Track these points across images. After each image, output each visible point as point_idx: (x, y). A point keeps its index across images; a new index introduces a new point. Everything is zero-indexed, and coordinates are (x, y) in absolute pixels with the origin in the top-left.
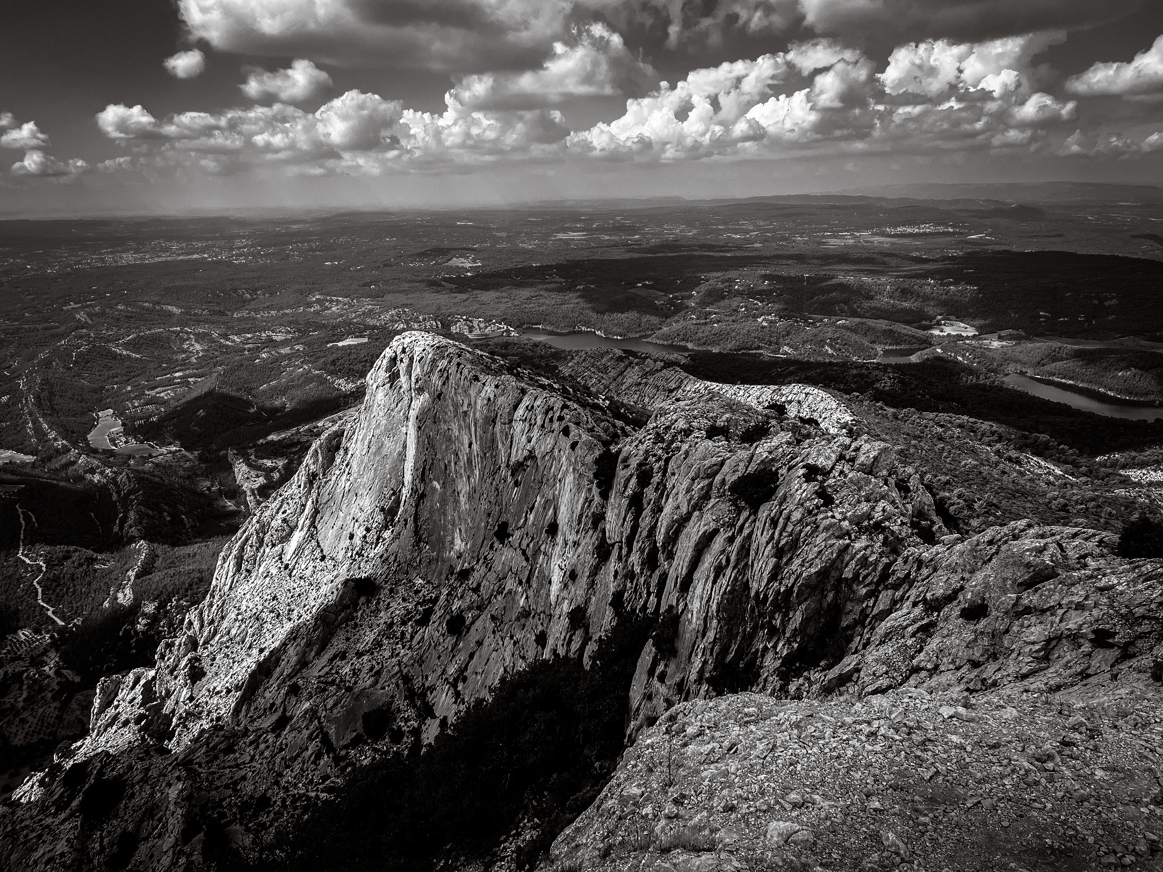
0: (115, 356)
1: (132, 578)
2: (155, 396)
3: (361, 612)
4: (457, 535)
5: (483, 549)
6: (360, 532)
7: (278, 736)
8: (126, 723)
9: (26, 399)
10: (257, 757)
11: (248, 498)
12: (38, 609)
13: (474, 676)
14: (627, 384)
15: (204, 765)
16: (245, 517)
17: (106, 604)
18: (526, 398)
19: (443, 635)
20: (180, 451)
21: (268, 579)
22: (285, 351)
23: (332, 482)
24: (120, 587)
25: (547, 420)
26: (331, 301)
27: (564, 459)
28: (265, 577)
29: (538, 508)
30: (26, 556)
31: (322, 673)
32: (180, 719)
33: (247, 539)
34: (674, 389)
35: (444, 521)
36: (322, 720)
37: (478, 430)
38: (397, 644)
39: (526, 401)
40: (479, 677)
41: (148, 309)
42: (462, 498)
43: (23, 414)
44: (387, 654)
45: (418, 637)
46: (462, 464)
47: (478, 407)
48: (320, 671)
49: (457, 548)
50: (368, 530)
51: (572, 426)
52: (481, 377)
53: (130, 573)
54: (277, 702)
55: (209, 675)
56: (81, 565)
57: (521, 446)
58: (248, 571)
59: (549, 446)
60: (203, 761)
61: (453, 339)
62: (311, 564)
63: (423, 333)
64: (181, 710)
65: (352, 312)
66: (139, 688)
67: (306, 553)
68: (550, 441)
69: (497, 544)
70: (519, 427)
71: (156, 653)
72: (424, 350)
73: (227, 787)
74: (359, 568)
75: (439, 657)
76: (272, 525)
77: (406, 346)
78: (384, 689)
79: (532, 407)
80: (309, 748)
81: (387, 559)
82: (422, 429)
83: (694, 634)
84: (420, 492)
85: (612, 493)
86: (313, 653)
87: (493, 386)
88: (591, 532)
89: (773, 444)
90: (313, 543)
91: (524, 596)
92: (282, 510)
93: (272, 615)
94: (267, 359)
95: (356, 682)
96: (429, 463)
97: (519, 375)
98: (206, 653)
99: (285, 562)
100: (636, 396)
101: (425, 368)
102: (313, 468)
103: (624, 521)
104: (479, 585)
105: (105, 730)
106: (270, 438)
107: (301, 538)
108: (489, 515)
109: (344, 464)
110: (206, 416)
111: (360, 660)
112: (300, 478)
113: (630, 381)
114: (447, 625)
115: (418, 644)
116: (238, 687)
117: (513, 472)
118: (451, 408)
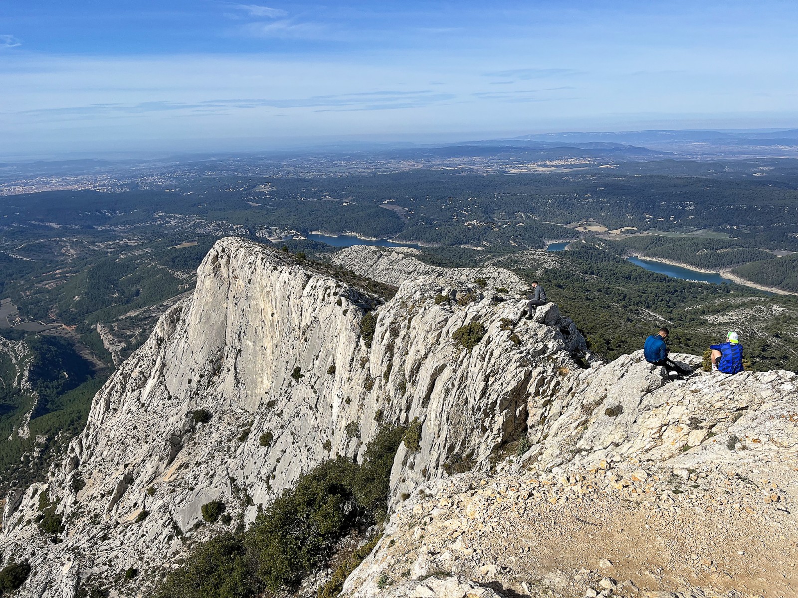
0: (11, 260)
1: (29, 419)
2: (42, 288)
3: (199, 434)
4: (265, 378)
5: (284, 386)
6: (196, 378)
7: (140, 526)
8: (29, 522)
10: (125, 541)
11: (113, 358)
13: (281, 474)
14: (380, 270)
15: (86, 550)
16: (111, 372)
17: (10, 438)
19: (258, 447)
20: (61, 326)
21: (129, 414)
22: (137, 253)
23: (175, 344)
24: (20, 426)
25: (326, 295)
26: (170, 217)
27: (338, 321)
28: (127, 414)
29: (322, 357)
31: (171, 479)
32: (68, 518)
33: (113, 387)
34: (411, 272)
35: (256, 368)
36: (172, 512)
37: (278, 304)
38: (225, 455)
39: (311, 282)
40: (284, 475)
41: (34, 225)
42: (267, 352)
44: (218, 463)
45: (240, 450)
46: (267, 328)
47: (277, 288)
48: (170, 477)
49: (265, 386)
50: (201, 376)
51: (343, 299)
52: (279, 268)
53: (27, 415)
54: (138, 502)
55: (88, 486)
57: (308, 314)
58: (114, 409)
59: (328, 313)
60: (86, 546)
61: (257, 241)
62: (161, 402)
63: (236, 238)
64: (68, 511)
65: (185, 225)
66: (37, 497)
67: (157, 394)
68: (329, 309)
69: (294, 382)
70: (306, 301)
71: (48, 471)
72: (237, 250)
73: (105, 564)
74: (196, 403)
75: (255, 463)
76: (132, 376)
77: (224, 247)
78: (217, 487)
79: (316, 287)
80: (164, 533)
81: (216, 396)
82: (238, 304)
83: (432, 435)
84: (238, 348)
85: (374, 343)
86: (165, 465)
87: (287, 273)
88: (360, 370)
89: (479, 306)
90: (162, 387)
91: (314, 417)
92: (139, 365)
93: (133, 440)
94: (125, 259)
95: (196, 484)
96: (243, 328)
97: (306, 267)
98: (85, 469)
99: (142, 402)
100: (386, 278)
101: (239, 262)
102: (160, 334)
103: (382, 362)
104: (282, 411)
105: (14, 528)
106: (128, 314)
107: (154, 384)
108: (287, 362)
109: (183, 331)
110: (80, 300)
111: (199, 468)
112: (151, 342)
113: (381, 267)
114: (260, 440)
115: (241, 454)
116: (110, 493)
117: (303, 332)
118: (258, 289)
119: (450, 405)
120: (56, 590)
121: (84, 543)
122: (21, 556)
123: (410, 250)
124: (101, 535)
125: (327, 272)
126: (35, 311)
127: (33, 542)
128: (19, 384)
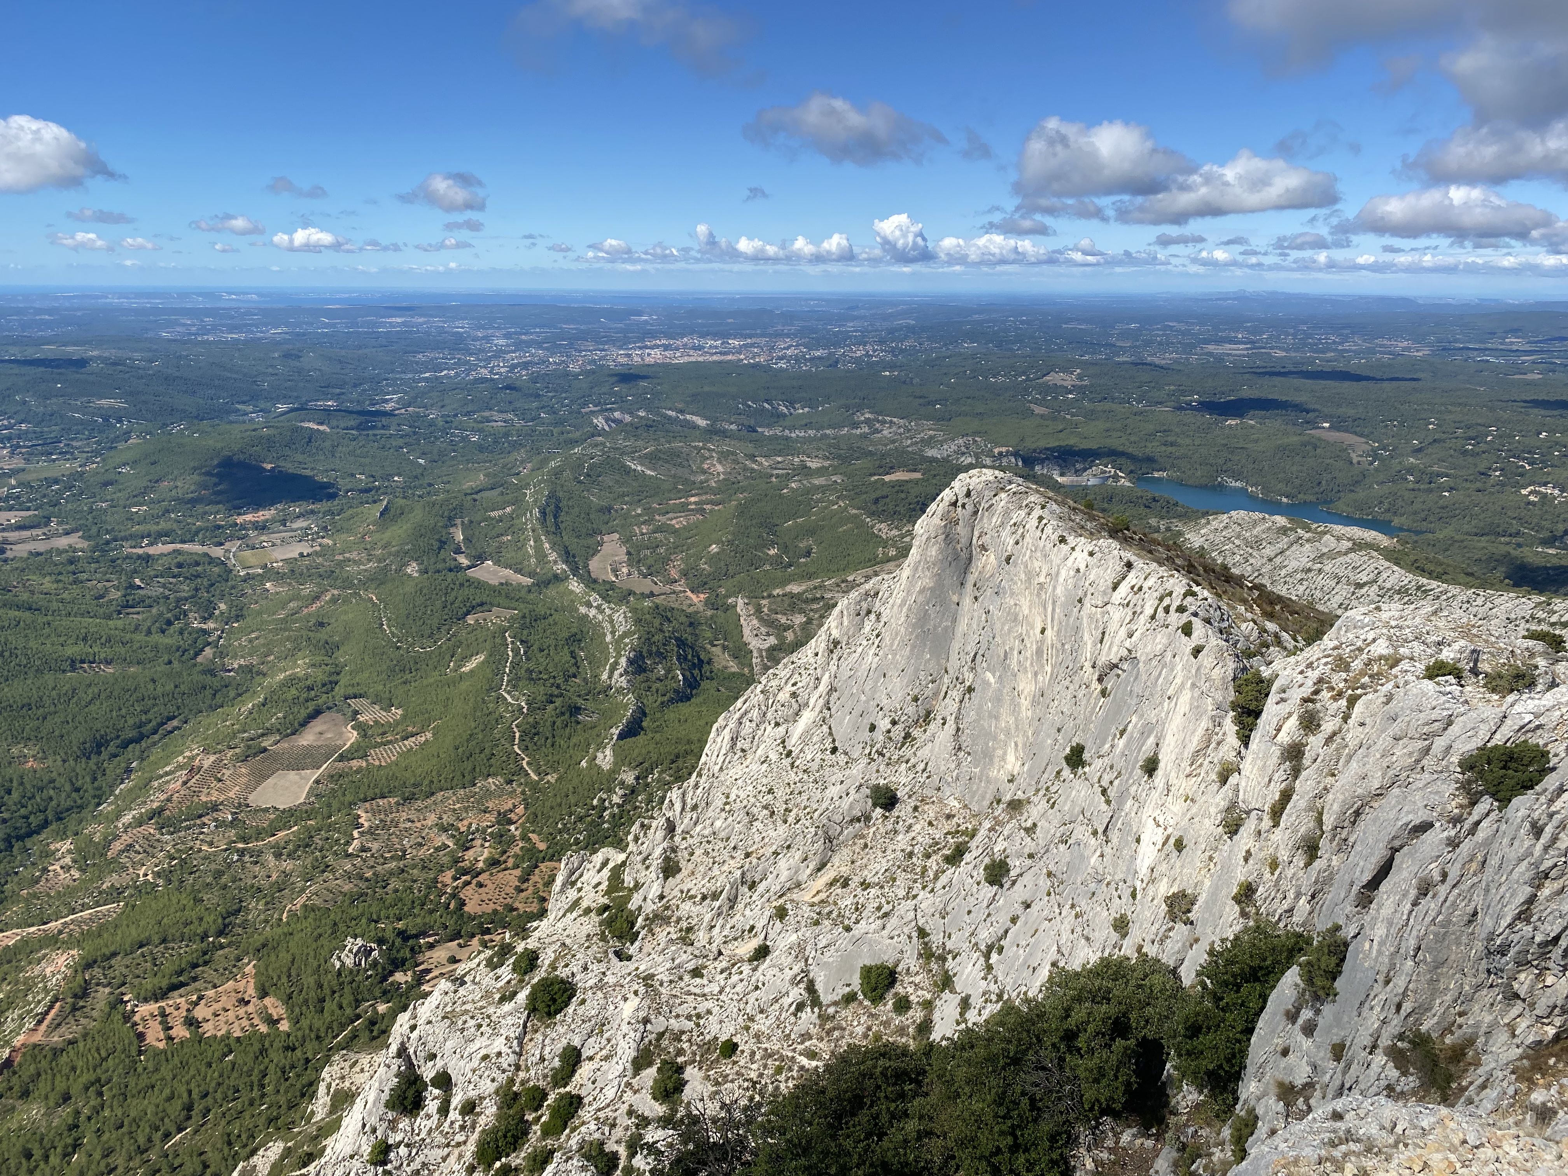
0: (628, 471)
1: (615, 737)
2: (665, 524)
3: (874, 829)
4: (1011, 750)
5: (1046, 776)
6: (884, 724)
7: (755, 970)
8: (588, 911)
9: (531, 512)
10: (727, 989)
11: (754, 660)
12: (512, 756)
13: (1015, 948)
14: (1290, 569)
15: (665, 984)
16: (749, 685)
17: (584, 764)
18: (1132, 575)
19: (978, 883)
20: (685, 592)
21: (765, 765)
22: (817, 482)
23: (857, 655)
24: (601, 747)
25: (1160, 609)
26: (883, 422)
27: (1179, 667)
28: (763, 763)
29: (1132, 733)
30: (509, 693)
31: (816, 900)
32: (646, 920)
33: (746, 713)
34: (1365, 584)
35: (996, 727)
36: (810, 961)
37: (1057, 610)
38: (915, 881)
39: (1132, 578)
40: (1021, 951)
41: (670, 418)
42: (1023, 700)
43: (526, 529)
44: (902, 893)
45: (943, 880)
46: (1028, 654)
47: (1061, 580)
48: (814, 896)
49: (1009, 767)
50: (894, 723)
51: (1197, 623)
52: (1071, 539)
53: (613, 730)
54: (757, 925)
55: (684, 872)
56: (563, 714)
57: (1117, 641)
58: (743, 751)
59: (1160, 646)
60: (665, 979)
61: (1036, 483)
62: (819, 756)
63: (997, 472)
64: (649, 908)
65: (907, 438)
66: (606, 872)
67: (815, 739)
68: (1161, 639)
69: (1067, 773)
70: (1117, 614)
71: (629, 833)
72: (995, 496)
73: (689, 1018)
74: (878, 771)
75: (969, 912)
76: (778, 698)
77: (971, 488)
78: (892, 938)
79: (1140, 589)
80: (791, 994)
81: (914, 766)
82: (980, 600)
83: (1371, 974)
84: (968, 684)
85: (1256, 738)
86: (808, 871)
87: (1086, 553)
88: (1216, 786)
89: (1543, 702)
90: (825, 728)
91: (1098, 853)
92: (793, 681)
93: (765, 812)
94: (797, 489)
95: (857, 922)
96: (984, 646)
97: (1126, 541)
98: (684, 845)
99: (788, 748)
100: (1302, 588)
101: (994, 520)
102: (835, 633)
103: (1270, 781)
104: (1035, 825)
105: (564, 915)
106: (788, 589)
107: (812, 720)
108: (1059, 730)
109: (875, 633)
110: (718, 553)
111: (866, 893)
112: (818, 643)
113: (1293, 565)
114: (985, 870)
115: (944, 888)
116: (715, 896)
117: (1100, 675)
118: (1023, 576)
119: (1428, 919)
120: (609, 1040)
121: (662, 974)
122: (567, 966)
123: (1370, 535)
124: (691, 966)
125: (1169, 559)
126: (650, 561)
127: (588, 947)
128: (610, 677)
